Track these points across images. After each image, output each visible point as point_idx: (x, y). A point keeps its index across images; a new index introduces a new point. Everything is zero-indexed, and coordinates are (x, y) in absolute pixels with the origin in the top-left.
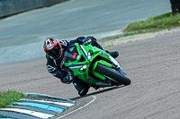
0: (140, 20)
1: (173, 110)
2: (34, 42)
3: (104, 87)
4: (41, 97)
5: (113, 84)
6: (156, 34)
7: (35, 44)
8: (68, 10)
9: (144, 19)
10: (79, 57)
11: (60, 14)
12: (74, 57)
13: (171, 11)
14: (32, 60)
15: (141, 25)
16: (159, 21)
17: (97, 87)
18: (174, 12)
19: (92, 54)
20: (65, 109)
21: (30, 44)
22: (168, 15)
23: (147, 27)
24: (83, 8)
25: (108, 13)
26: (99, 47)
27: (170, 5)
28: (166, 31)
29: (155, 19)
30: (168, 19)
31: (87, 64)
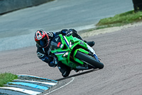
0: (109, 16)
1: (135, 88)
2: (25, 34)
3: (83, 70)
4: (31, 78)
5: (90, 67)
6: (122, 27)
7: (26, 36)
8: (52, 9)
9: (112, 16)
10: (62, 46)
11: (46, 11)
12: (58, 45)
13: (133, 9)
14: (23, 49)
15: (110, 20)
16: (124, 17)
17: (77, 70)
18: (136, 10)
19: (73, 43)
20: (50, 88)
21: (22, 36)
22: (131, 12)
23: (114, 22)
24: (63, 7)
25: (83, 11)
26: (79, 38)
27: (132, 5)
28: (130, 25)
29: (121, 15)
30: (131, 16)
31: (68, 51)
